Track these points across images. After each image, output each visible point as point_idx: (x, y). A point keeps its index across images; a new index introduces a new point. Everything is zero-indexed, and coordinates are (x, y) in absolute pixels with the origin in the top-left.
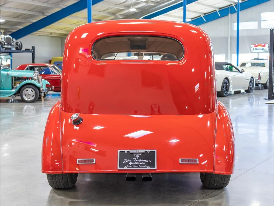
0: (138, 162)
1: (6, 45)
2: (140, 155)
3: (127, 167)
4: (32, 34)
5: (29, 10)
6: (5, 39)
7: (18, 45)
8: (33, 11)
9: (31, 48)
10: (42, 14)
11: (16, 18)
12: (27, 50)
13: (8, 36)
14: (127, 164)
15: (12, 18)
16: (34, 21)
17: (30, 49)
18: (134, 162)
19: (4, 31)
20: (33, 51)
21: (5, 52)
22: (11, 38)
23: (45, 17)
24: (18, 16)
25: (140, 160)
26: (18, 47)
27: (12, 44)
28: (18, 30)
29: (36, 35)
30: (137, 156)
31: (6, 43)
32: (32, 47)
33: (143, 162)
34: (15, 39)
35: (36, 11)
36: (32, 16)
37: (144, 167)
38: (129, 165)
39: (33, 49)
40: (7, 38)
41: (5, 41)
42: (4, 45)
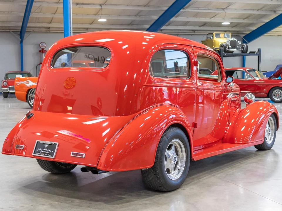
0: (45, 151)
1: (231, 48)
2: (48, 145)
3: (38, 154)
4: (265, 34)
5: (258, 10)
6: (230, 42)
7: (243, 47)
8: (263, 10)
9: (257, 51)
10: (273, 13)
11: (246, 19)
12: (252, 53)
13: (233, 39)
14: (39, 152)
15: (242, 19)
16: (267, 21)
17: (255, 52)
18: (43, 151)
19: (232, 33)
20: (259, 54)
21: (227, 55)
22: (236, 41)
23: (277, 15)
24: (248, 17)
25: (47, 150)
26: (243, 50)
27: (237, 47)
28: (252, 31)
29: (275, 36)
30: (46, 146)
31: (230, 47)
32: (258, 49)
33: (48, 151)
34: (240, 42)
35: (266, 10)
36: (264, 16)
37: (47, 156)
38: (39, 153)
39: (259, 52)
40: (231, 41)
41: (229, 45)
42: (229, 48)
